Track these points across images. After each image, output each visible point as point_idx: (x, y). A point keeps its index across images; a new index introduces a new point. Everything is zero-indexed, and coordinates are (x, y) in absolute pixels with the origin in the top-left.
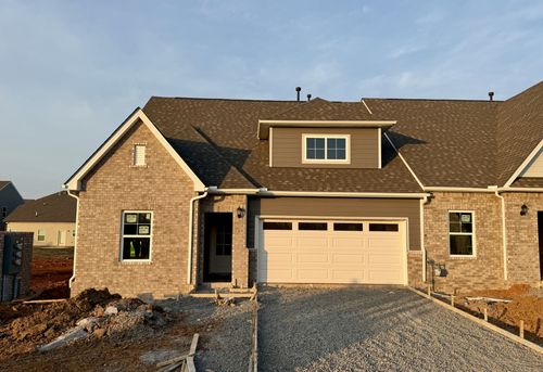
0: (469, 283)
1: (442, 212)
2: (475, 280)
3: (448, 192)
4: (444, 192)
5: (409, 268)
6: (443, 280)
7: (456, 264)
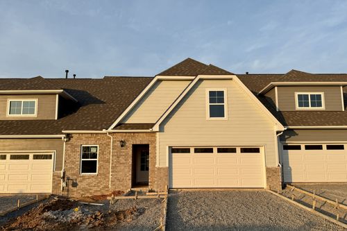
0: (91, 191)
1: (76, 146)
2: (95, 188)
3: (82, 134)
4: (79, 134)
5: (53, 182)
6: (75, 189)
7: (84, 179)
